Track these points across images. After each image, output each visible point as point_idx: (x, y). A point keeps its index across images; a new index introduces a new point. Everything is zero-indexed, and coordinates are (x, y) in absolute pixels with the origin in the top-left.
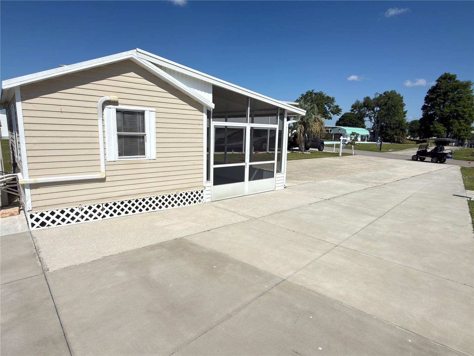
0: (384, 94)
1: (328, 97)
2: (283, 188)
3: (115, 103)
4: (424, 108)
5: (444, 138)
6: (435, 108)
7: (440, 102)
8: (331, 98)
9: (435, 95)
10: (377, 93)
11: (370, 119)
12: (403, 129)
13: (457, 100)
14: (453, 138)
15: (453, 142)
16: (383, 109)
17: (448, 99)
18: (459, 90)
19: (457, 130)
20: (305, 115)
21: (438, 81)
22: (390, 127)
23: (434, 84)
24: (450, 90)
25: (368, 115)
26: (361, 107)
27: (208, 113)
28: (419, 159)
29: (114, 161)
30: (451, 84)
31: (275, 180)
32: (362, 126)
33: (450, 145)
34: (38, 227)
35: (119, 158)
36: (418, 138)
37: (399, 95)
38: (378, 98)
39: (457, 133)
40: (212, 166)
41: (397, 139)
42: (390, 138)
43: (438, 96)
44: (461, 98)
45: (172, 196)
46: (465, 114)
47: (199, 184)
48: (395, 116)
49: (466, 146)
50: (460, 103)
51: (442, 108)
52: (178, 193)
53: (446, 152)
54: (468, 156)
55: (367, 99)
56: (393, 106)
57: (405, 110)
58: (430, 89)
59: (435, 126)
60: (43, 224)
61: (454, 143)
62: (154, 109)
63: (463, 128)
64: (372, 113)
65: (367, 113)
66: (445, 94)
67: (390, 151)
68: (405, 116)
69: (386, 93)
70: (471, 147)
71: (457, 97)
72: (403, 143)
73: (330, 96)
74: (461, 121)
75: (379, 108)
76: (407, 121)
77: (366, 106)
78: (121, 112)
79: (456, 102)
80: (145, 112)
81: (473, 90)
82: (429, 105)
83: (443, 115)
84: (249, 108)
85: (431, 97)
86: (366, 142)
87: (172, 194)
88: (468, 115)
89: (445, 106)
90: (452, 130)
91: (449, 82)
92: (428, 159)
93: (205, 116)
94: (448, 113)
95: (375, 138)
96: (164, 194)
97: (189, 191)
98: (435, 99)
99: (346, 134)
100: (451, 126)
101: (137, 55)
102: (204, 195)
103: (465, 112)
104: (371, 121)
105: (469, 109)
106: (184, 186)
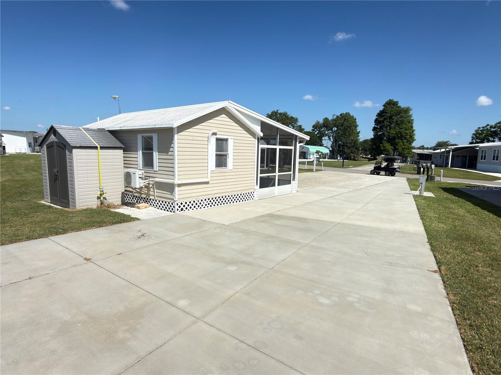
0: (341, 115)
1: (292, 117)
2: (295, 192)
3: (216, 134)
4: (374, 129)
5: (391, 155)
6: (383, 130)
7: (387, 124)
8: (295, 119)
9: (383, 118)
10: (334, 115)
11: (329, 138)
12: (358, 148)
13: (400, 123)
14: (399, 155)
15: (398, 159)
16: (340, 129)
17: (393, 122)
18: (401, 114)
19: (402, 149)
20: (309, 140)
21: (384, 106)
22: (347, 146)
23: (382, 108)
24: (394, 115)
25: (327, 134)
26: (321, 127)
27: (258, 139)
28: (375, 174)
29: (214, 171)
30: (395, 109)
31: (291, 186)
32: (320, 144)
33: (396, 162)
34: (180, 211)
35: (216, 169)
36: (369, 156)
37: (353, 117)
38: (335, 119)
39: (401, 152)
40: (259, 175)
41: (353, 157)
42: (347, 156)
43: (385, 119)
44: (403, 121)
45: (239, 195)
46: (407, 136)
47: (252, 187)
48: (350, 136)
49: (409, 163)
50: (403, 126)
51: (388, 130)
52: (242, 193)
53: (395, 167)
54: (411, 171)
55: (326, 120)
56: (348, 127)
57: (358, 131)
58: (379, 112)
59: (384, 145)
60: (182, 209)
61: (399, 161)
62: (232, 137)
63: (406, 147)
64: (331, 133)
65: (326, 133)
66: (391, 117)
67: (351, 167)
68: (358, 136)
69: (342, 115)
70: (412, 164)
71: (400, 121)
72: (358, 160)
73: (294, 117)
74: (404, 141)
75: (337, 128)
76: (360, 141)
77: (325, 127)
78: (218, 139)
79: (399, 124)
80: (229, 139)
81: (412, 115)
82: (378, 127)
83: (390, 136)
84: (278, 135)
85: (380, 120)
86: (326, 160)
88: (408, 136)
89: (391, 128)
90: (397, 149)
91: (393, 107)
92: (383, 173)
93: (256, 141)
94: (394, 134)
95: (335, 155)
96: (238, 193)
97: (248, 192)
98: (383, 122)
99: (309, 152)
100: (397, 145)
101: (229, 104)
102: (254, 194)
103: (407, 134)
104: (330, 140)
105: (410, 131)
106: (245, 188)
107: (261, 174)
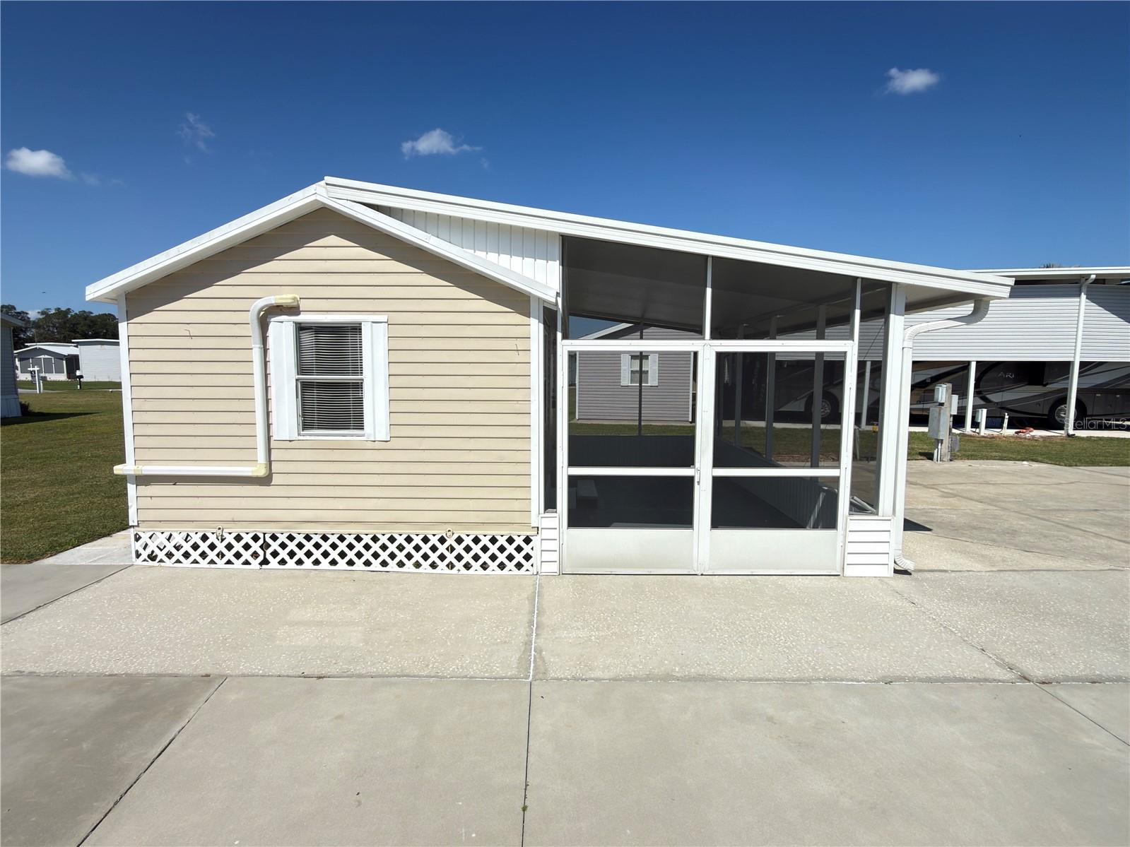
2: (885, 571)
3: (293, 310)
27: (549, 318)
29: (290, 441)
31: (840, 538)
34: (145, 560)
35: (301, 435)
40: (564, 470)
45: (434, 541)
47: (517, 517)
52: (449, 534)
60: (153, 556)
62: (383, 318)
78: (312, 329)
80: (362, 325)
84: (709, 291)
87: (434, 535)
93: (536, 329)
97: (485, 533)
101: (328, 192)
102: (535, 548)
106: (472, 517)
107: (572, 463)
